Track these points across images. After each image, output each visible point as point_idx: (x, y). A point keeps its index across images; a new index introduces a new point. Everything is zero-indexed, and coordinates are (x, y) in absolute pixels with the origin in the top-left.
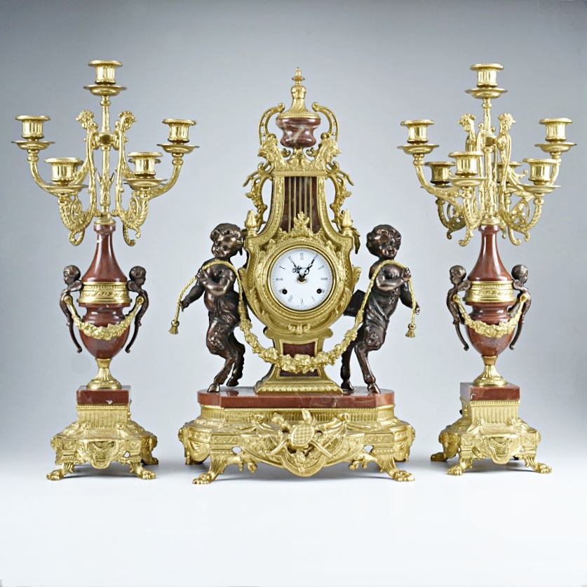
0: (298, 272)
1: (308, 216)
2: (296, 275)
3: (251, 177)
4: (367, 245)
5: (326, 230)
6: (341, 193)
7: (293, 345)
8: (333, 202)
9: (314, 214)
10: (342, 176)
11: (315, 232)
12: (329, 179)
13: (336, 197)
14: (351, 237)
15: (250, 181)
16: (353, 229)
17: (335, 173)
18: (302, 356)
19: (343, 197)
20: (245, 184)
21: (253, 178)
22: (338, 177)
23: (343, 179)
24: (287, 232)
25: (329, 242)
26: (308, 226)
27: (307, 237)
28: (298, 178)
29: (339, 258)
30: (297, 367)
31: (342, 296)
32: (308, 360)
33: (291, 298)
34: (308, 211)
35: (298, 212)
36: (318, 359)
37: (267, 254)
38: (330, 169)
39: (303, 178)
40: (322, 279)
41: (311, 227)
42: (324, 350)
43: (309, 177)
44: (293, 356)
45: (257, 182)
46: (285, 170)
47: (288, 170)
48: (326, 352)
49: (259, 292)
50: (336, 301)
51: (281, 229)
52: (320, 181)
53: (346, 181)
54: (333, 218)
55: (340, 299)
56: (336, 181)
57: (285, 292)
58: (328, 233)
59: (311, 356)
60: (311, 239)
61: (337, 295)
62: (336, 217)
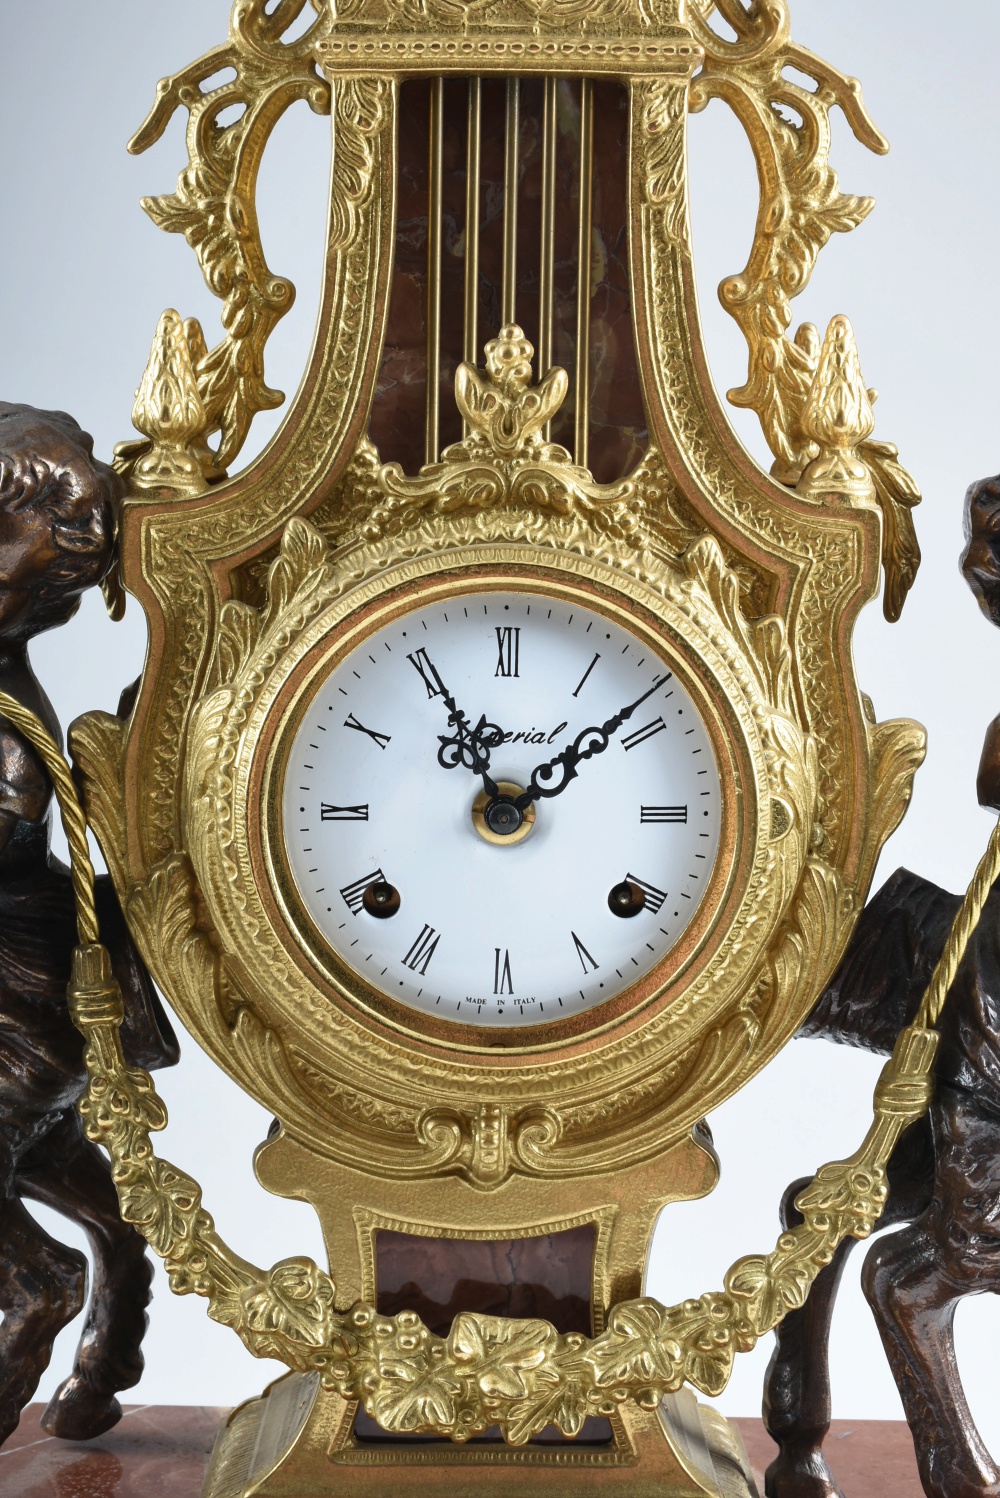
0: (480, 766)
1: (564, 358)
2: (465, 786)
3: (185, 87)
4: (969, 564)
5: (690, 459)
6: (798, 206)
7: (446, 1242)
8: (739, 262)
9: (604, 346)
10: (812, 85)
11: (607, 472)
12: (718, 107)
13: (763, 236)
14: (859, 514)
15: (181, 111)
16: (873, 453)
17: (763, 67)
18: (502, 1328)
19: (813, 235)
20: (145, 139)
21: (194, 96)
22: (776, 94)
23: (814, 105)
24: (411, 468)
25: (710, 546)
26: (562, 431)
27: (552, 508)
28: (496, 85)
29: (774, 661)
30: (463, 1405)
31: (789, 924)
32: (540, 1357)
33: (426, 946)
34: (565, 326)
35: (489, 332)
36: (610, 1356)
37: (261, 628)
38: (729, 34)
39: (533, 86)
40: (649, 814)
41: (582, 436)
42: (651, 1288)
43: (574, 82)
44: (440, 1324)
45: (224, 118)
46: (400, 29)
47: (424, 30)
48: (669, 1301)
49: (208, 889)
50: (747, 962)
51: (368, 450)
52: (653, 111)
53: (832, 125)
54: (740, 378)
55: (776, 945)
56: (769, 124)
57: (381, 899)
58: (705, 481)
59: (563, 1329)
60: (578, 526)
61: (755, 919)
62: (759, 364)
